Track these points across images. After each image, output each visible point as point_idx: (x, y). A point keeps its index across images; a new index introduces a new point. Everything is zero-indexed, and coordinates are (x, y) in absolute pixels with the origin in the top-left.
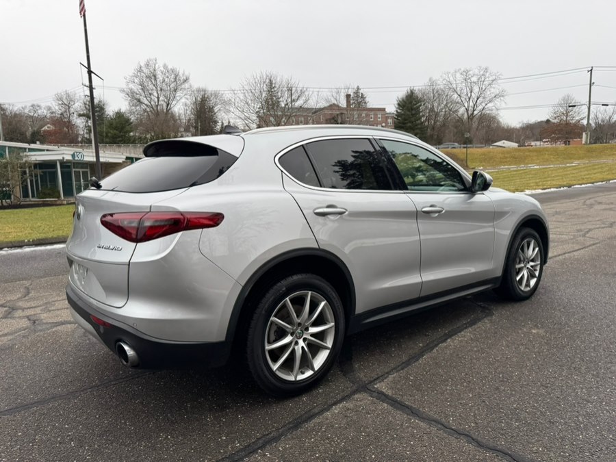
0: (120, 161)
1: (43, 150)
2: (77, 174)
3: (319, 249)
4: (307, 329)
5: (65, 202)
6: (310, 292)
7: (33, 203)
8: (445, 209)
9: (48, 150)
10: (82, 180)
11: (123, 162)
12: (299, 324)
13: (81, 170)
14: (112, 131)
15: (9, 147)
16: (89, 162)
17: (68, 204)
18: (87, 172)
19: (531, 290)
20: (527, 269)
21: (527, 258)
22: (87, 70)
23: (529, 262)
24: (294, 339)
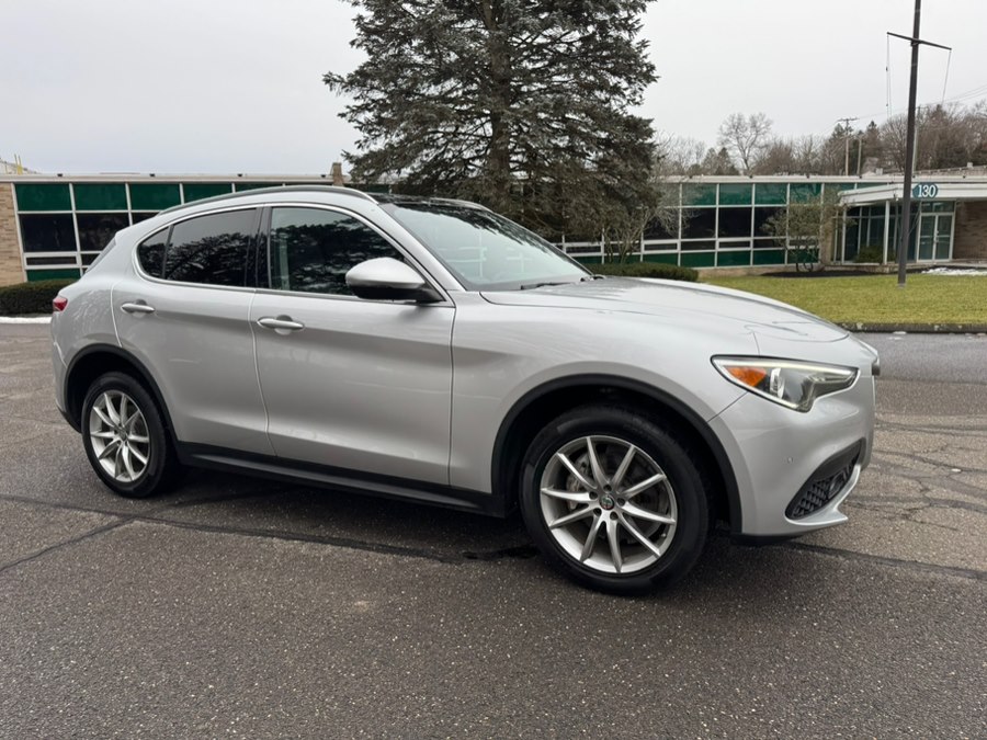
1: (886, 184)
2: (928, 223)
3: (124, 350)
4: (128, 434)
5: (887, 270)
6: (123, 395)
7: (843, 269)
8: (306, 326)
9: (892, 183)
10: (936, 231)
12: (120, 425)
13: (937, 215)
15: (826, 184)
16: (958, 199)
17: (892, 273)
18: (951, 217)
19: (619, 576)
20: (614, 516)
21: (608, 487)
22: (909, 42)
23: (622, 502)
24: (117, 438)
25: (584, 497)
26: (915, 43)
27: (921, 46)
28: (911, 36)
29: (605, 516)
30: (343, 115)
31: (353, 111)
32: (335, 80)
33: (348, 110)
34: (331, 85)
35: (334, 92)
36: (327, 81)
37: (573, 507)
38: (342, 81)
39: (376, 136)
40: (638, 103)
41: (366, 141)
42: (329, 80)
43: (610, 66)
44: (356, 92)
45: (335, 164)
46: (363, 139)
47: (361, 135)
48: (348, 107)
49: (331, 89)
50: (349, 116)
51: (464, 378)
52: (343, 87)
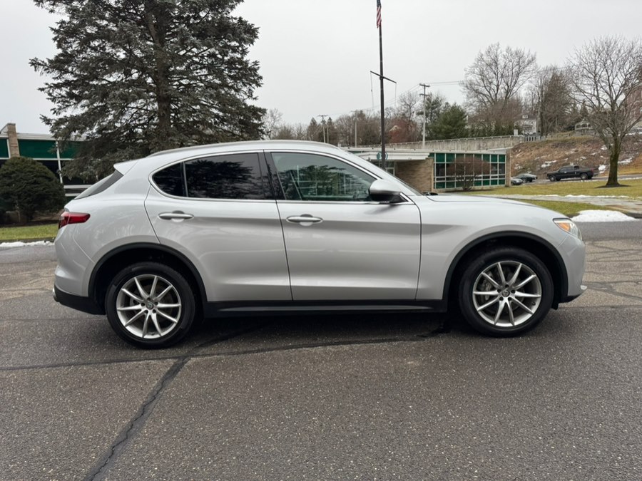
0: (424, 158)
3: (160, 245)
4: (157, 303)
6: (156, 276)
8: (324, 219)
11: (427, 159)
12: (149, 299)
14: (445, 127)
16: (395, 160)
19: (514, 327)
20: (510, 299)
21: (507, 286)
22: (379, 77)
23: (513, 292)
24: (144, 309)
25: (495, 293)
26: (382, 78)
27: (384, 80)
28: (379, 74)
29: (506, 300)
30: (42, 90)
31: (51, 87)
32: (40, 64)
33: (47, 86)
34: (35, 67)
35: (38, 73)
36: (32, 64)
37: (487, 299)
38: (46, 65)
39: (67, 106)
40: (255, 99)
41: (60, 109)
42: (35, 63)
43: (232, 74)
44: (56, 73)
45: (9, 124)
46: (57, 107)
47: (55, 106)
48: (47, 84)
49: (36, 70)
50: (46, 90)
51: (428, 240)
52: (45, 70)
